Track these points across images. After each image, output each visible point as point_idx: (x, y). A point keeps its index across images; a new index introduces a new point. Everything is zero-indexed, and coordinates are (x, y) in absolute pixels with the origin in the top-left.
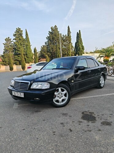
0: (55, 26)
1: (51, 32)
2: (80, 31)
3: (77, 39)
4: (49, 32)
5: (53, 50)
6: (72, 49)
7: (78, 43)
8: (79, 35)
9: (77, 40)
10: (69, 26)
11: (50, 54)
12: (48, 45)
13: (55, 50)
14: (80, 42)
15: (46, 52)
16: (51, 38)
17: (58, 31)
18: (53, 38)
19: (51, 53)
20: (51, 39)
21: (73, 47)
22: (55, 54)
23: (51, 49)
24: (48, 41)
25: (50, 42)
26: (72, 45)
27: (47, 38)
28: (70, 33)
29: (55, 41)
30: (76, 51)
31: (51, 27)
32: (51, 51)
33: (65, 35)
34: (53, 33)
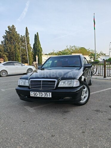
0: (13, 25)
1: (8, 31)
2: (37, 33)
3: (35, 40)
4: (6, 31)
5: (11, 50)
6: (31, 50)
7: (36, 44)
8: (36, 37)
9: (35, 42)
10: (26, 27)
11: (8, 54)
12: (4, 45)
13: (13, 50)
14: (38, 44)
15: (3, 52)
16: (9, 37)
17: (16, 31)
18: (11, 38)
19: (8, 52)
20: (9, 39)
21: (31, 48)
22: (13, 54)
23: (9, 49)
24: (5, 40)
25: (7, 42)
26: (31, 46)
27: (3, 37)
28: (28, 34)
29: (13, 40)
30: (35, 52)
31: (8, 26)
32: (9, 50)
33: (23, 36)
34: (10, 33)
